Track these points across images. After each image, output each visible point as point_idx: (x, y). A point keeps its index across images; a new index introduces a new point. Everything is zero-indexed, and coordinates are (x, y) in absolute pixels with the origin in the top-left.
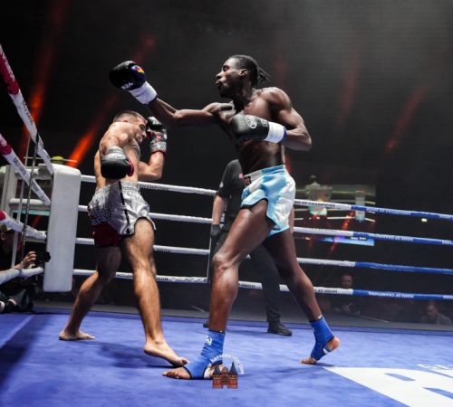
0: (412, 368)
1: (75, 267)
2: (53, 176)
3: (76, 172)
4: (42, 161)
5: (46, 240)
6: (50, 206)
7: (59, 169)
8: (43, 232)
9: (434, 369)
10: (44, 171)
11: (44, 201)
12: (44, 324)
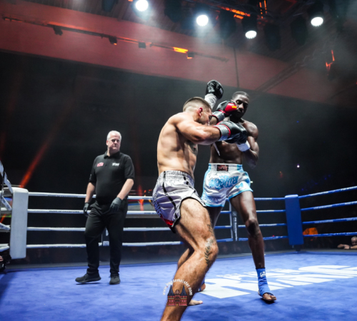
0: (214, 278)
1: (28, 243)
2: (12, 195)
3: (25, 191)
4: (6, 186)
5: (10, 230)
6: (11, 211)
7: (16, 190)
8: (8, 226)
9: (225, 277)
10: (7, 192)
11: (8, 207)
12: (12, 277)
